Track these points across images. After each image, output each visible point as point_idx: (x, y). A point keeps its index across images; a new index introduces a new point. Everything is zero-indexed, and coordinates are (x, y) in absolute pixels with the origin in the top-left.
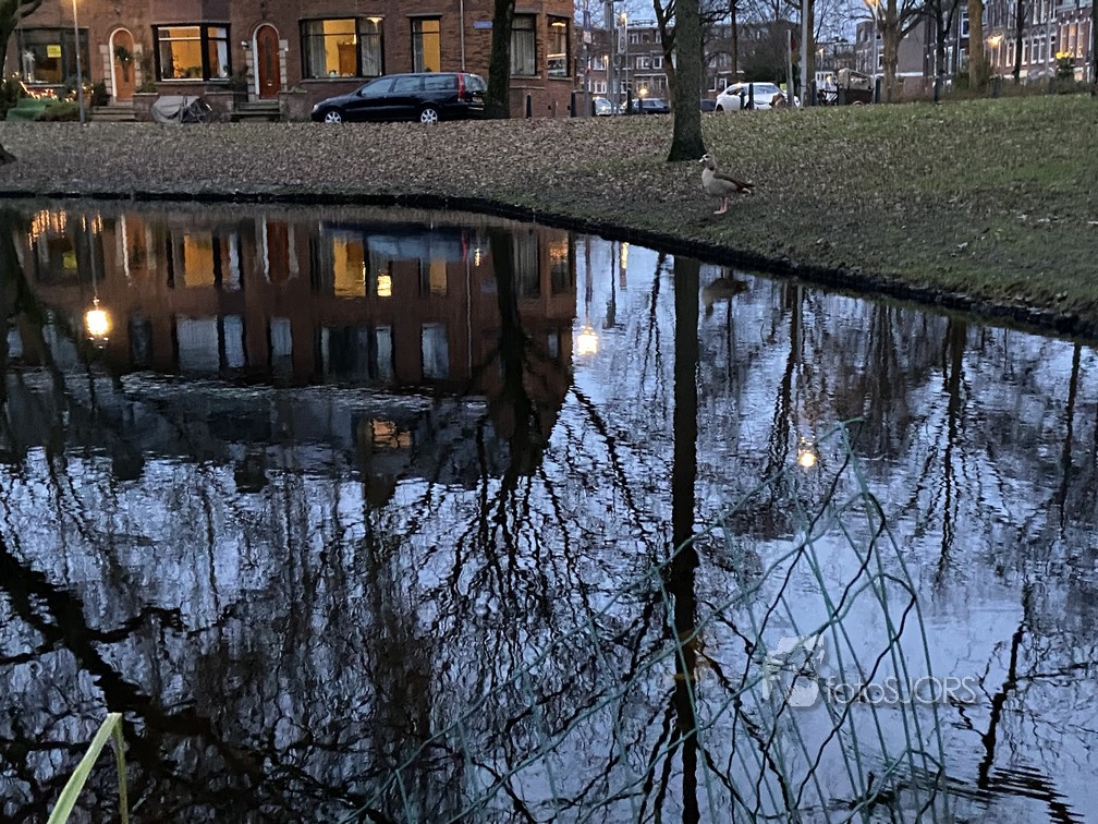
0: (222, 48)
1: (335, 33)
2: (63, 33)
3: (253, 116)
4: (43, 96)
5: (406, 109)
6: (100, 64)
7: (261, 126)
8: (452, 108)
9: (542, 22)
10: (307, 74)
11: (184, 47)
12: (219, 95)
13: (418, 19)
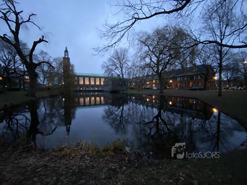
0: (182, 84)
1: (191, 83)
2: (170, 84)
5: (196, 89)
6: (173, 86)
7: (184, 90)
9: (211, 82)
10: (188, 86)
11: (179, 85)
12: (181, 88)
13: (199, 82)
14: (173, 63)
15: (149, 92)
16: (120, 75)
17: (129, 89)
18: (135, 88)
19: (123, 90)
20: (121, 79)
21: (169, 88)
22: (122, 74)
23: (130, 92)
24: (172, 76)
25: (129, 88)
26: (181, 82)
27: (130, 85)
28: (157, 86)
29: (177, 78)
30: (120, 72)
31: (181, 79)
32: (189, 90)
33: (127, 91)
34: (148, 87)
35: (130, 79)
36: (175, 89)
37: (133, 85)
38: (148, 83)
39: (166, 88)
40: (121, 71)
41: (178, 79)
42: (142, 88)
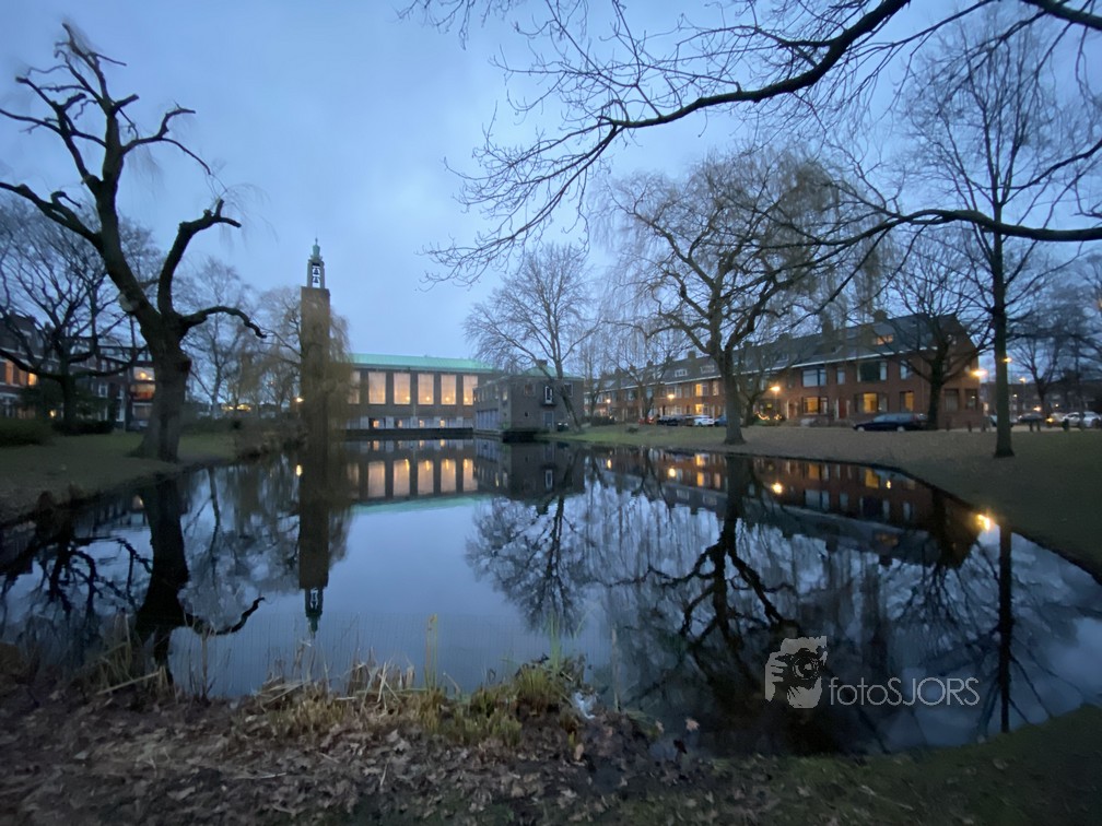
0: (825, 404)
1: (868, 398)
2: (772, 400)
3: (836, 425)
4: (764, 418)
5: (892, 427)
6: (784, 408)
7: (838, 429)
8: (911, 426)
9: (961, 391)
10: (856, 410)
11: (812, 403)
12: (823, 419)
13: (903, 393)
14: (784, 309)
15: (677, 437)
16: (549, 364)
17: (587, 425)
18: (612, 422)
19: (561, 429)
20: (551, 380)
21: (767, 418)
22: (554, 358)
23: (594, 436)
24: (780, 365)
25: (588, 419)
26: (820, 391)
27: (593, 406)
28: (713, 409)
29: (805, 373)
30: (548, 348)
31: (823, 377)
32: (861, 429)
33: (577, 434)
34: (673, 413)
35: (592, 381)
36: (799, 425)
37: (605, 405)
38: (671, 397)
39: (752, 420)
40: (552, 346)
41: (809, 381)
42: (646, 422)
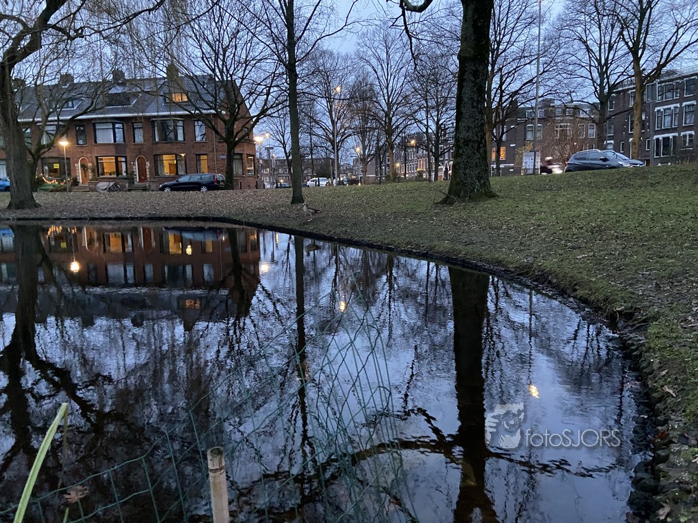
0: (124, 165)
1: (167, 160)
2: (60, 159)
3: (136, 189)
4: (52, 182)
5: (196, 186)
6: (75, 170)
7: (139, 193)
8: (212, 186)
9: (245, 156)
11: (108, 164)
13: (199, 156)
21: (55, 182)
26: (118, 150)
29: (98, 127)
31: (119, 133)
36: (94, 190)
39: (38, 184)
